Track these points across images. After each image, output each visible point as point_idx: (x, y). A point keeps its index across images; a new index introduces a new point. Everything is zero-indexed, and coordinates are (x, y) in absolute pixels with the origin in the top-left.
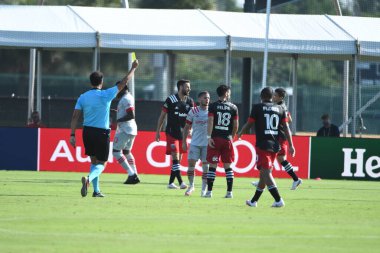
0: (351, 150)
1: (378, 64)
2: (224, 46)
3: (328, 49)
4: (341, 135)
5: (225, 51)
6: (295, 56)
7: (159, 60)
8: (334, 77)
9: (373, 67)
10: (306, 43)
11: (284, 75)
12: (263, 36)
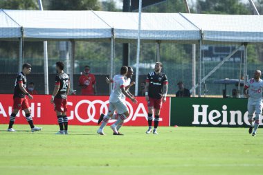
0: (199, 106)
1: (214, 46)
2: (109, 35)
3: (181, 37)
4: (192, 96)
5: (110, 39)
6: (159, 41)
7: (63, 46)
8: (184, 56)
9: (211, 48)
10: (166, 32)
11: (150, 55)
12: (137, 28)
